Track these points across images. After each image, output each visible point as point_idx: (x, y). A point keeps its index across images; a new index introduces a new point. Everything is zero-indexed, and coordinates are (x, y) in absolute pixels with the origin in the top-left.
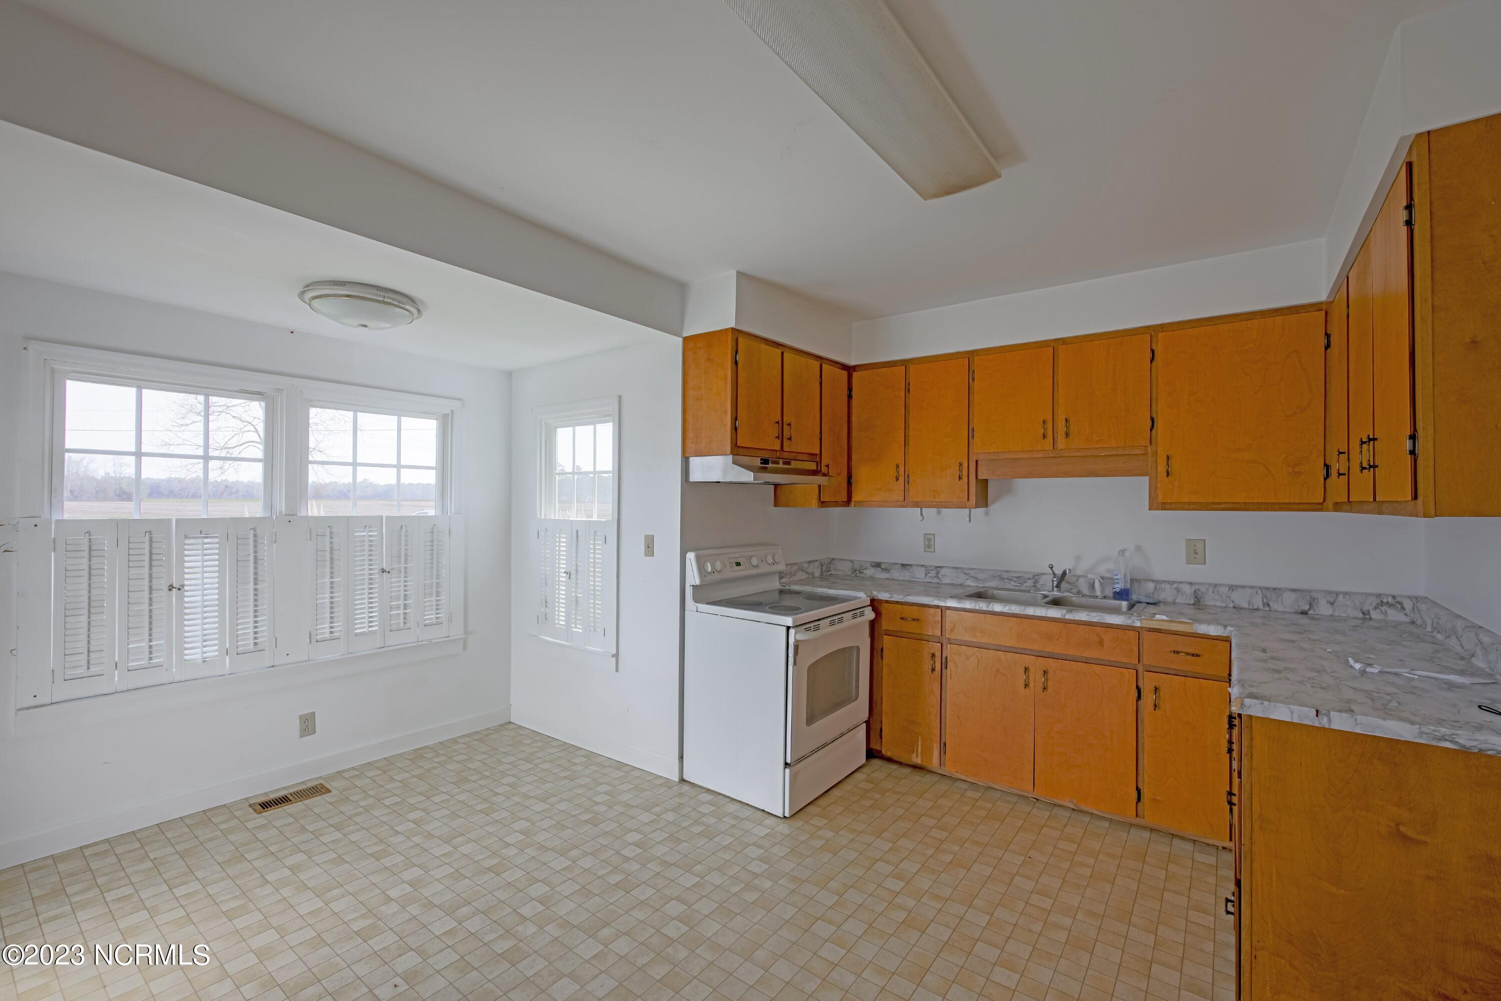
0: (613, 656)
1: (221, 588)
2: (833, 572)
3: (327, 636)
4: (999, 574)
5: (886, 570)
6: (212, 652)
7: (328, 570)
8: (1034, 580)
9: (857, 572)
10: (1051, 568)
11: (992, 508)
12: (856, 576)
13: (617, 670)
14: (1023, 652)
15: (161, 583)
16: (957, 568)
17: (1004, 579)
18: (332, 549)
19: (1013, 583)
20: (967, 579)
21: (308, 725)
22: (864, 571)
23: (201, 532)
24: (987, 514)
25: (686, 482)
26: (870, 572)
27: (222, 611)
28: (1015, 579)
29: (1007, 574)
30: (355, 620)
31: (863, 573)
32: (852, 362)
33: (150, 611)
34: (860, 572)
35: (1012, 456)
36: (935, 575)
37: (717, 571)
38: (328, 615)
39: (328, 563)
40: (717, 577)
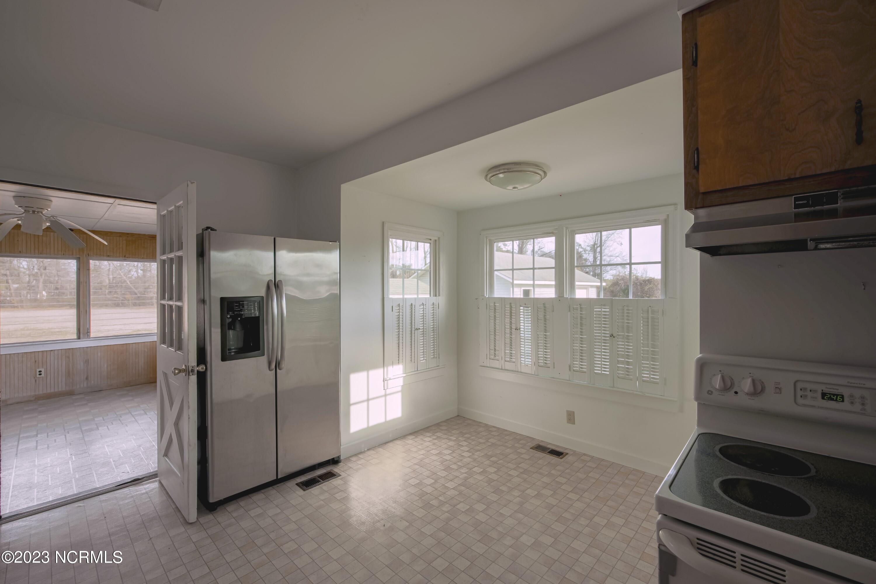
1: (532, 332)
3: (579, 368)
6: (529, 362)
7: (579, 330)
15: (514, 327)
18: (581, 318)
21: (571, 418)
23: (525, 304)
27: (532, 343)
30: (595, 364)
33: (511, 337)
38: (579, 357)
39: (579, 326)
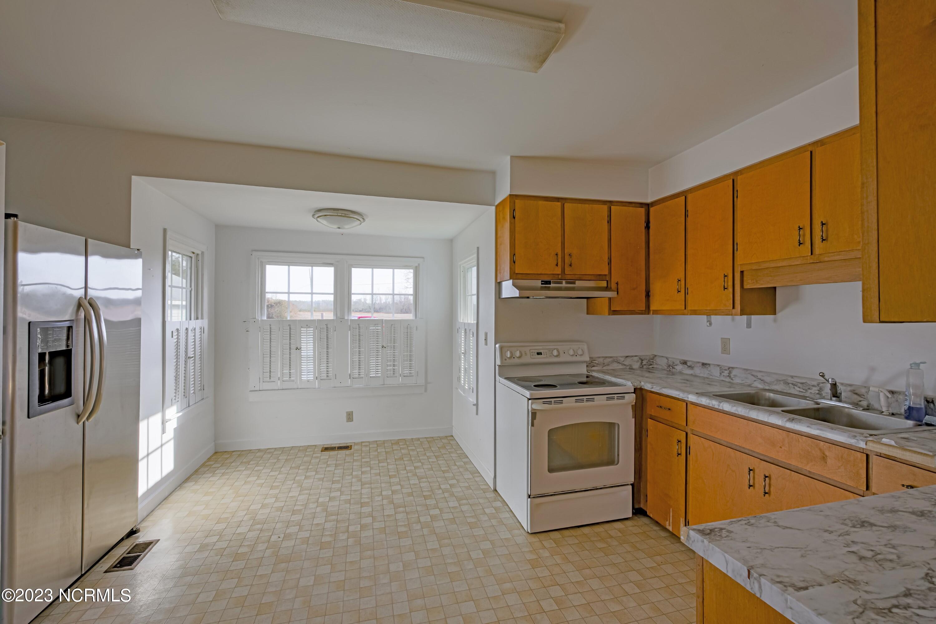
0: (474, 405)
1: (314, 350)
2: (655, 366)
3: (357, 376)
4: (783, 378)
5: (691, 367)
6: (311, 377)
7: (357, 345)
8: (819, 387)
9: (670, 367)
10: (823, 376)
11: (779, 315)
12: (670, 370)
13: (477, 414)
14: (750, 453)
15: (293, 347)
16: (747, 370)
17: (789, 384)
18: (359, 335)
19: (798, 389)
20: (755, 381)
21: (350, 417)
22: (675, 367)
23: (307, 325)
24: (775, 321)
25: (499, 298)
26: (679, 367)
27: (314, 360)
28: (799, 385)
29: (792, 379)
30: (370, 370)
31: (674, 368)
32: (649, 200)
33: (290, 358)
34: (673, 368)
35: (773, 265)
36: (728, 374)
37: (517, 357)
38: (357, 366)
39: (358, 342)
40: (517, 361)
